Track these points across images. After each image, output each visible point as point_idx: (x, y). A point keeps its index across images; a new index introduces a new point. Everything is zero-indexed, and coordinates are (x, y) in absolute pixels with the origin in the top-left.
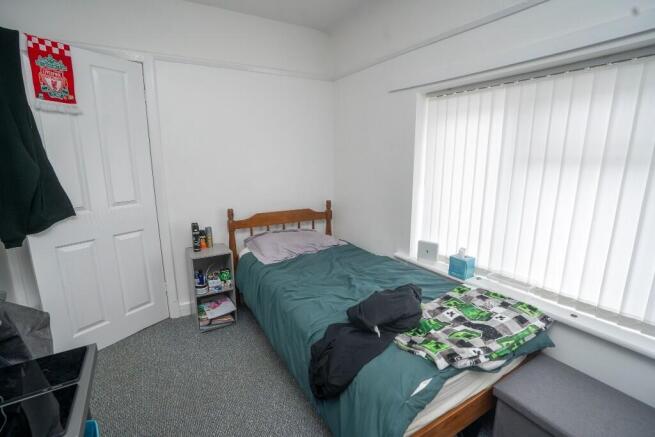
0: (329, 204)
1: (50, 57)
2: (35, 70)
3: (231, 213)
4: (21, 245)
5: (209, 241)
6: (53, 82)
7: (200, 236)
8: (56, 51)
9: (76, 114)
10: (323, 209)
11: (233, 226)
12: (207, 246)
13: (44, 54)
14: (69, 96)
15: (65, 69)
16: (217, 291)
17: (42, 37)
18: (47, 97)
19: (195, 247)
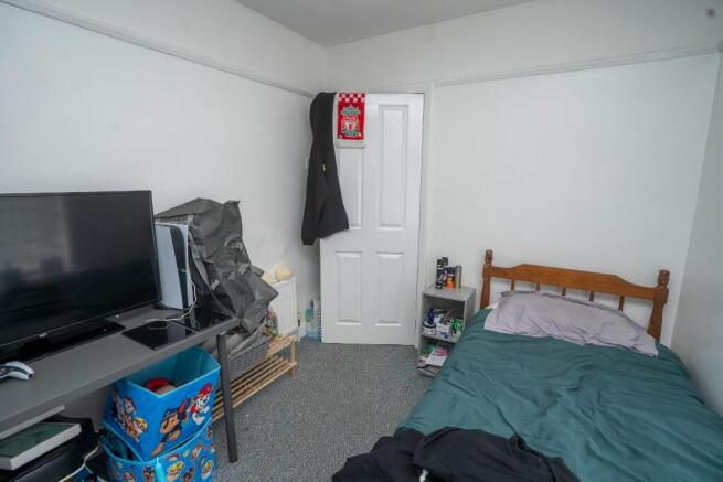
0: (664, 277)
1: (351, 106)
2: (340, 117)
3: (489, 256)
4: (311, 244)
5: (458, 281)
6: (350, 125)
7: (447, 272)
8: (355, 100)
9: (363, 148)
10: (652, 283)
11: (490, 271)
12: (454, 286)
13: (347, 105)
14: (359, 134)
15: (359, 112)
16: (442, 338)
17: (348, 92)
18: (344, 137)
19: (437, 284)
